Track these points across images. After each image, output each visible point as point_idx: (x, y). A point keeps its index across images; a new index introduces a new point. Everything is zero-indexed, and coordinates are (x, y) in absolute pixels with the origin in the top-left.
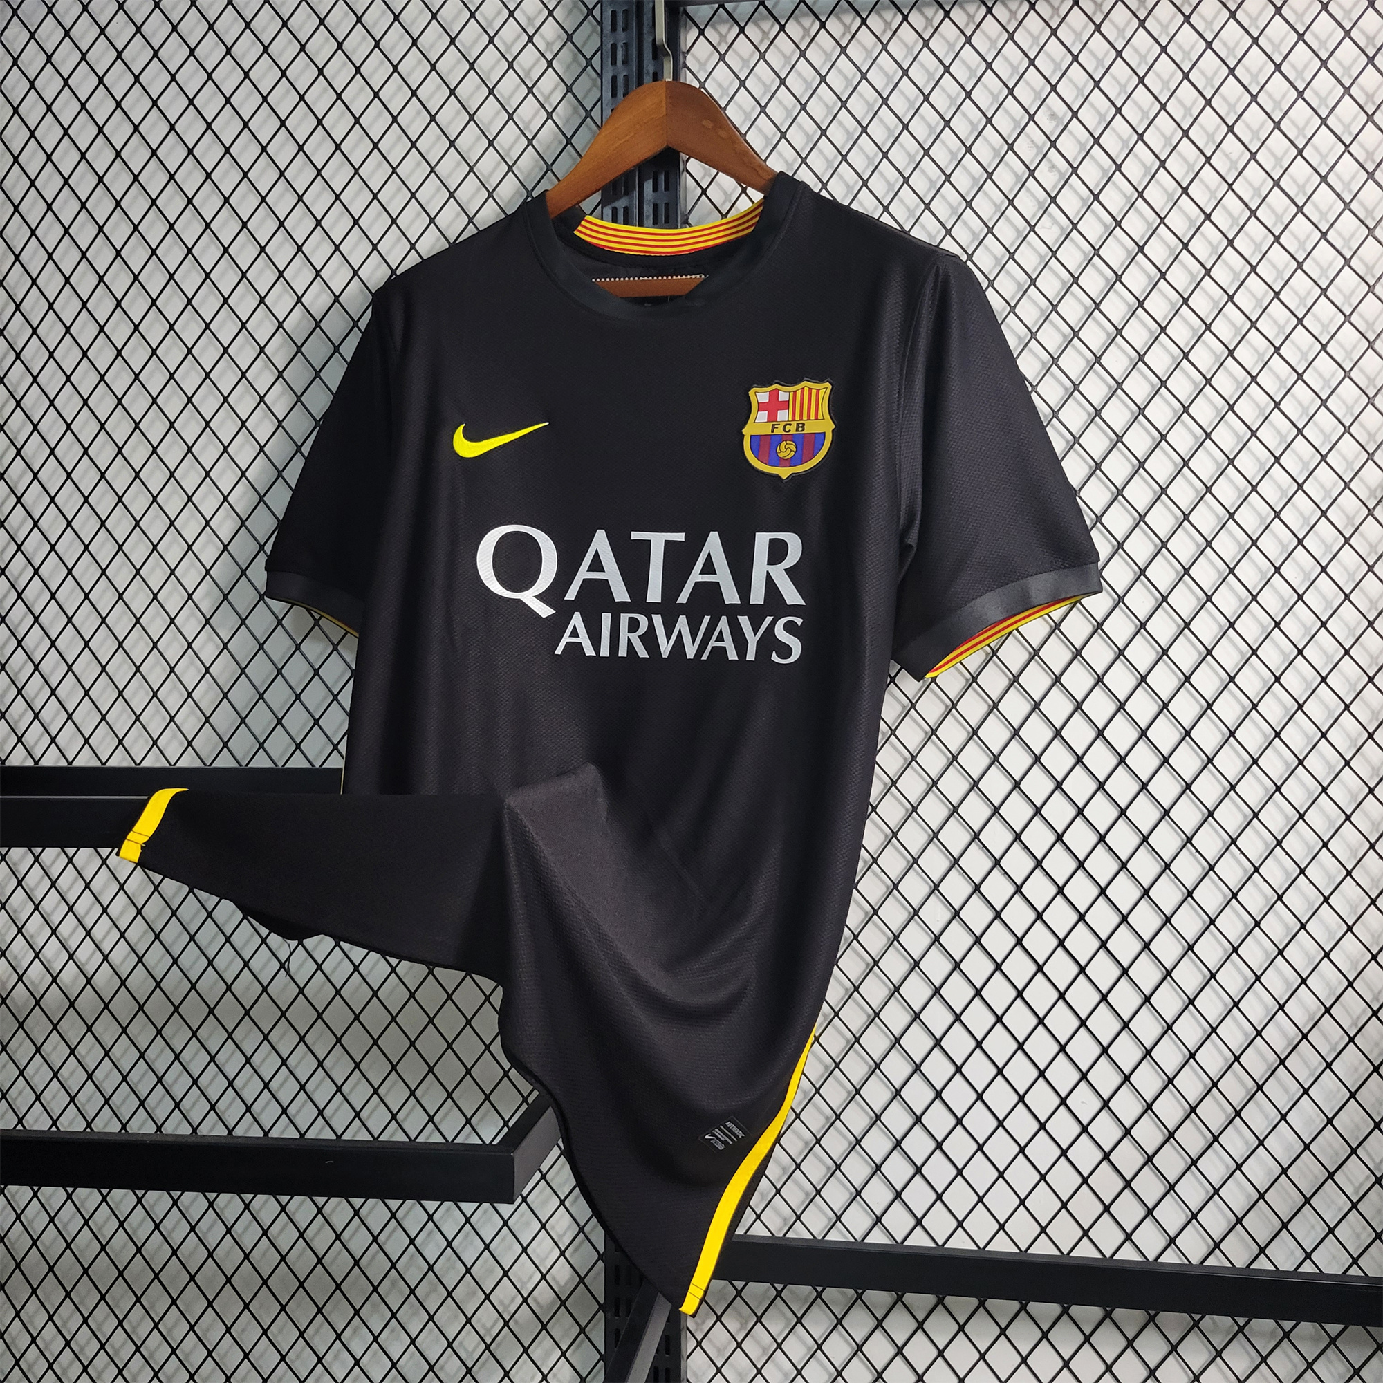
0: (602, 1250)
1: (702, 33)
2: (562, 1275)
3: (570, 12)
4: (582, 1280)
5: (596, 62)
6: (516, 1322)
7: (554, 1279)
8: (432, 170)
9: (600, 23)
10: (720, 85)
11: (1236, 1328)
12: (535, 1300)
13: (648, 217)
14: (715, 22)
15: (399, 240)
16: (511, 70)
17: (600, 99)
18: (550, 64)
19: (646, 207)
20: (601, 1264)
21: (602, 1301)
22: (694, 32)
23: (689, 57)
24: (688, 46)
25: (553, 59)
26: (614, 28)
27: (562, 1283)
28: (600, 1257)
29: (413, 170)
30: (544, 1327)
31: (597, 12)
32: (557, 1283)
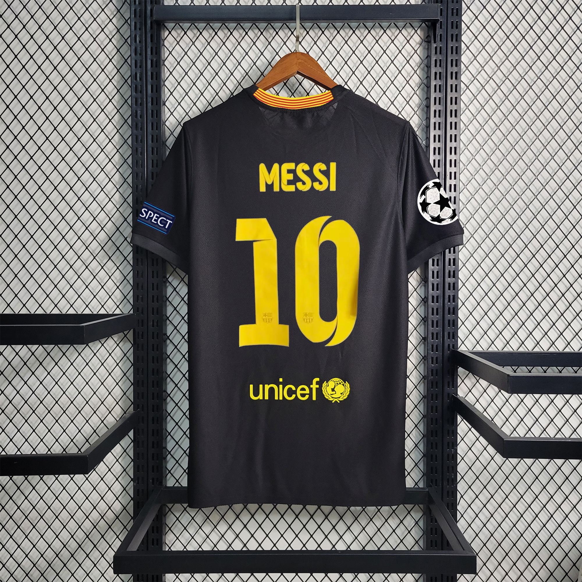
0: (132, 497)
1: (170, 33)
2: (117, 507)
3: (119, 20)
4: (125, 508)
5: (129, 40)
6: (99, 526)
7: (114, 509)
8: (63, 79)
9: (130, 25)
10: (178, 53)
11: (377, 510)
12: (107, 517)
13: (149, 102)
14: (175, 29)
15: (49, 105)
16: (95, 42)
17: (130, 55)
18: (110, 40)
19: (148, 98)
20: (132, 501)
21: (132, 516)
22: (167, 33)
23: (165, 41)
24: (165, 37)
25: (112, 38)
26: (135, 29)
27: (117, 510)
28: (132, 499)
29: (55, 78)
30: (110, 527)
31: (129, 21)
32: (116, 510)
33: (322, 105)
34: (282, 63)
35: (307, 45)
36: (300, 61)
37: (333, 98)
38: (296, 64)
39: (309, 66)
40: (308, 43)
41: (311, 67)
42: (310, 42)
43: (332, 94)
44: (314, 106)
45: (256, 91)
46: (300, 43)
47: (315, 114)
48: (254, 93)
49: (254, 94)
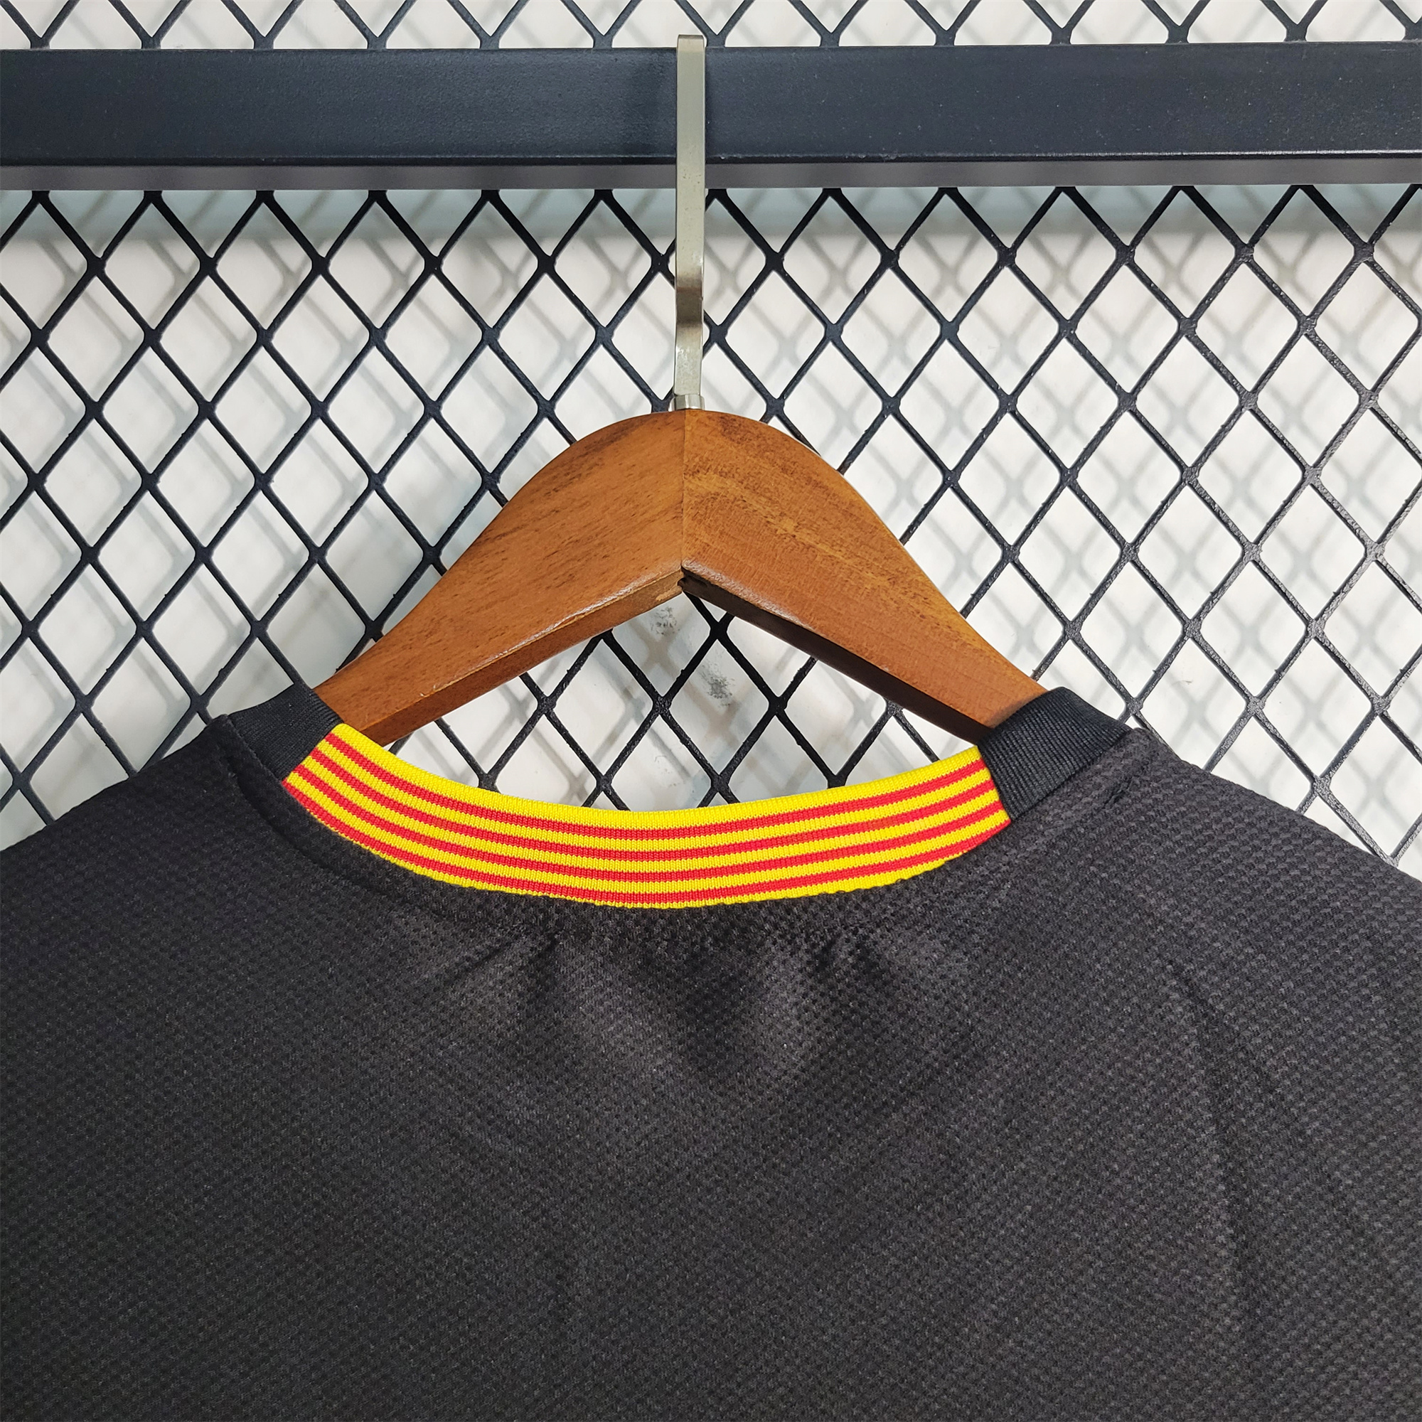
33: (906, 874)
34: (557, 501)
35: (772, 346)
36: (709, 483)
37: (1001, 817)
38: (677, 509)
39: (789, 525)
40: (776, 332)
41: (805, 537)
42: (788, 327)
43: (995, 783)
44: (831, 888)
45: (309, 748)
46: (718, 335)
47: (843, 953)
48: (295, 765)
49: (294, 779)
